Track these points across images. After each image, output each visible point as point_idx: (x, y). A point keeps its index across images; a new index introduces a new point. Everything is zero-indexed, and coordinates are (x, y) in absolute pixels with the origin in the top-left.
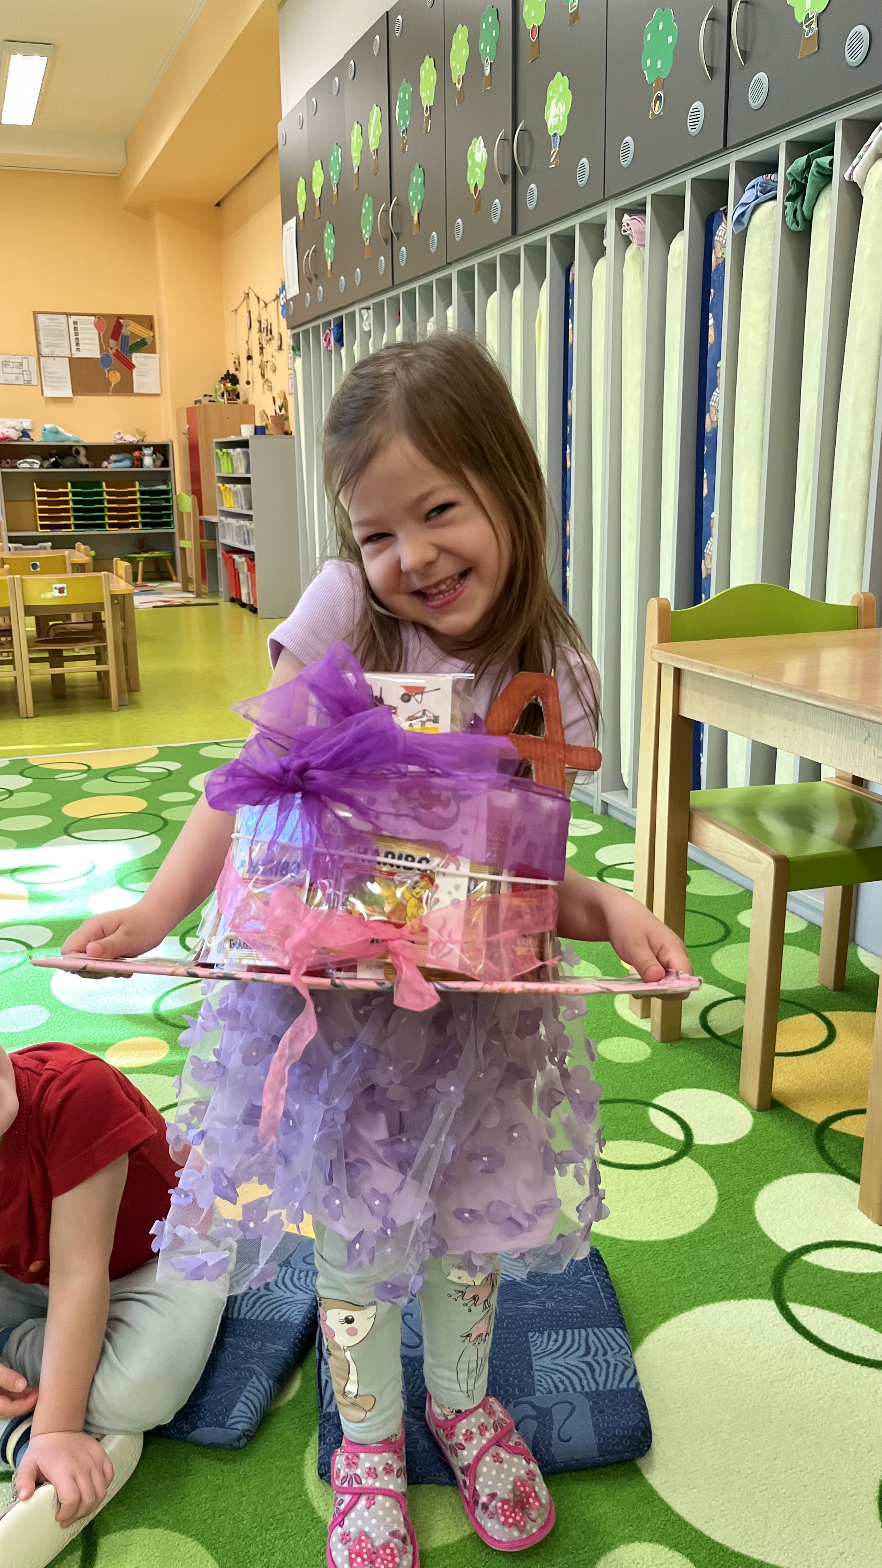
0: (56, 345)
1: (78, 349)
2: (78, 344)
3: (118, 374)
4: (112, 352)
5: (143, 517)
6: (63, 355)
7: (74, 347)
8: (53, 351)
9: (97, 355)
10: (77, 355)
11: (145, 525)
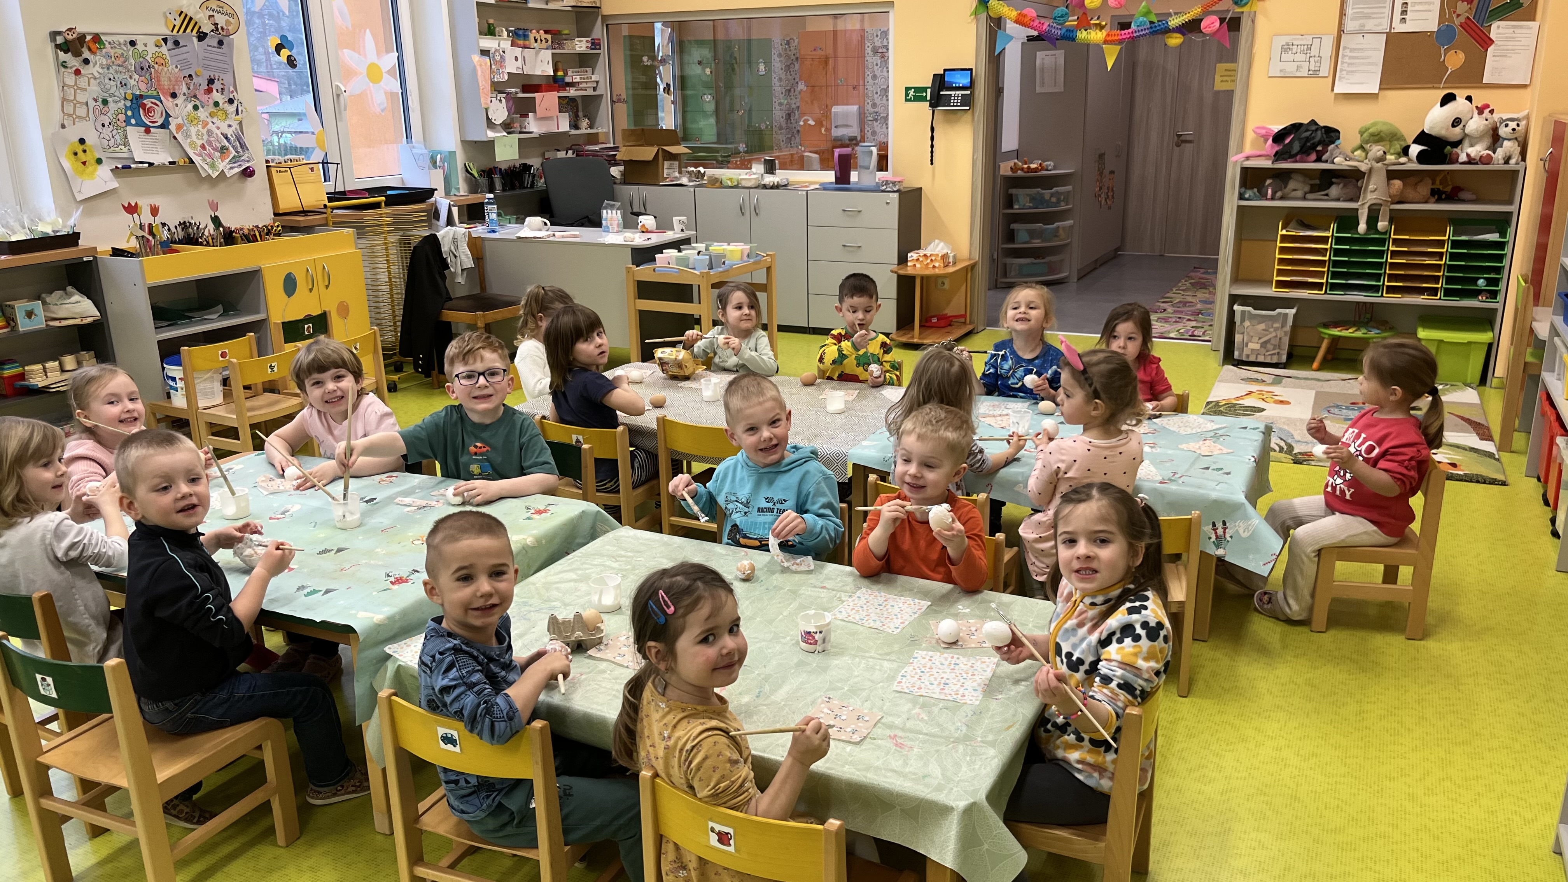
0: (1368, 17)
1: (1403, 20)
2: (1404, 12)
3: (1461, 56)
4: (1457, 21)
5: (1449, 280)
6: (1378, 29)
7: (1397, 16)
8: (1363, 26)
9: (1432, 25)
10: (1399, 28)
11: (1448, 293)
